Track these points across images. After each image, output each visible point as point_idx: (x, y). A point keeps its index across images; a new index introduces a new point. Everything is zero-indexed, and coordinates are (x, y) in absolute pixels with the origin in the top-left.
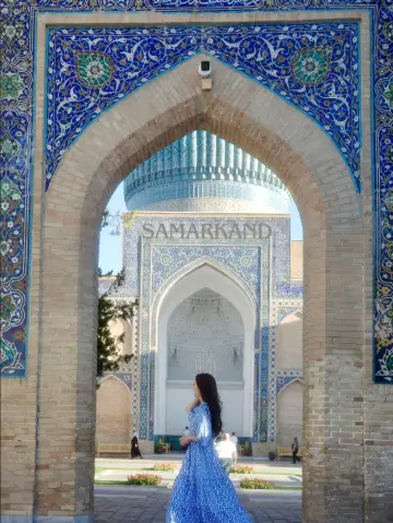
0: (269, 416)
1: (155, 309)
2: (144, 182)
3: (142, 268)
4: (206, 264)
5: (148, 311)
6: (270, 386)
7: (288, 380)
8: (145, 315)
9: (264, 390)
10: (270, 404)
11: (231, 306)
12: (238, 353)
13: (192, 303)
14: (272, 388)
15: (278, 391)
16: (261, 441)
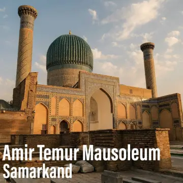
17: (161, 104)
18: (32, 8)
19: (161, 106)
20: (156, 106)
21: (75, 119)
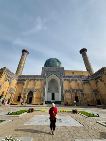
3: (44, 74)
4: (53, 74)
6: (63, 92)
7: (66, 90)
10: (64, 95)
12: (58, 88)
13: (51, 81)
15: (65, 92)
16: (63, 102)
17: (95, 77)
18: (27, 51)
19: (96, 79)
20: (93, 80)
21: (37, 90)
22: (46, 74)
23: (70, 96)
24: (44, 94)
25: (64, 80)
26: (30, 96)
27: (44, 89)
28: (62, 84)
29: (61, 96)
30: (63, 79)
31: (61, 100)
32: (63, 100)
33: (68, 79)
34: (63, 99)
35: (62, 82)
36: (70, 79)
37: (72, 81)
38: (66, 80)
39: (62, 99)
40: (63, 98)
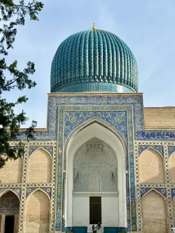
0: (137, 214)
1: (66, 148)
2: (61, 85)
3: (58, 124)
4: (95, 122)
5: (62, 148)
6: (136, 194)
7: (147, 189)
8: (60, 151)
9: (133, 196)
10: (137, 206)
11: (109, 147)
12: (114, 175)
13: (87, 146)
14: (138, 196)
15: (141, 197)
16: (133, 230)
21: (32, 188)
22: (68, 124)
23: (162, 212)
24: (61, 205)
25: (142, 149)
26: (10, 213)
27: (62, 184)
28: (132, 164)
29: (128, 209)
30: (137, 143)
31: (126, 226)
32: (135, 223)
33: (158, 143)
34: (132, 220)
35: (132, 156)
36: (165, 144)
37: (170, 153)
38: (146, 147)
39: (129, 221)
40: (134, 218)
